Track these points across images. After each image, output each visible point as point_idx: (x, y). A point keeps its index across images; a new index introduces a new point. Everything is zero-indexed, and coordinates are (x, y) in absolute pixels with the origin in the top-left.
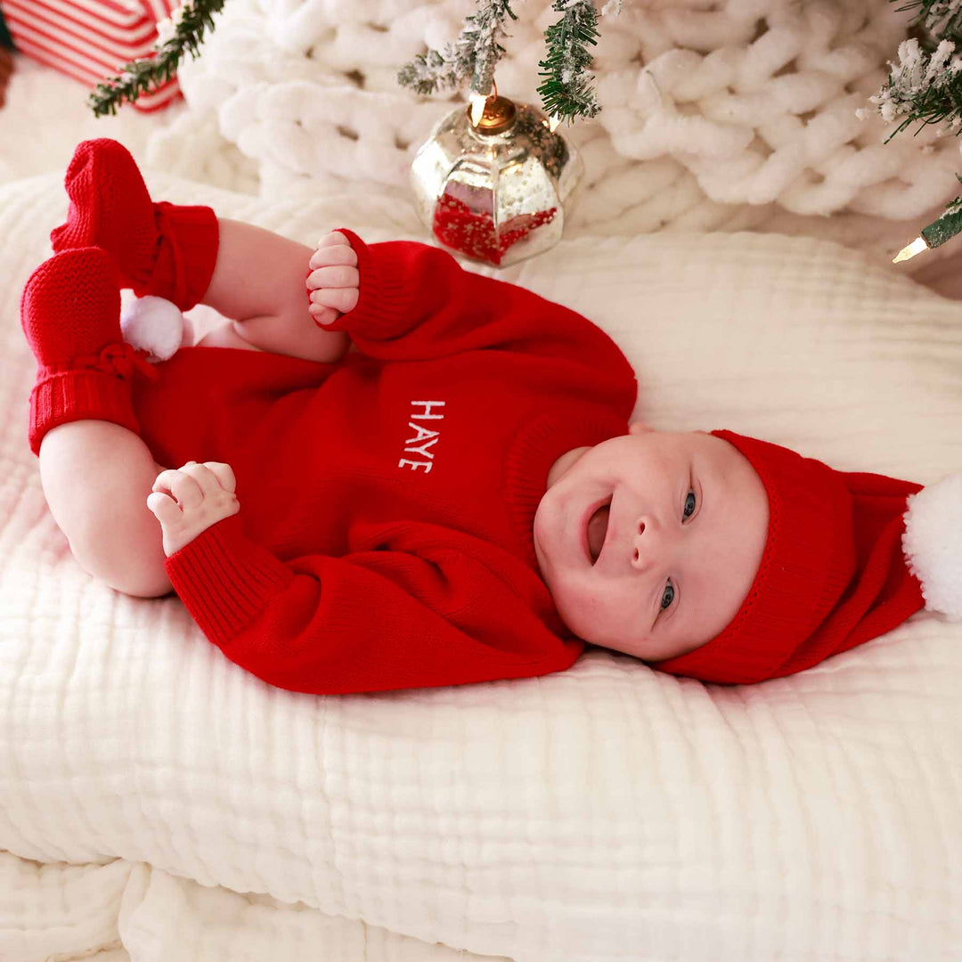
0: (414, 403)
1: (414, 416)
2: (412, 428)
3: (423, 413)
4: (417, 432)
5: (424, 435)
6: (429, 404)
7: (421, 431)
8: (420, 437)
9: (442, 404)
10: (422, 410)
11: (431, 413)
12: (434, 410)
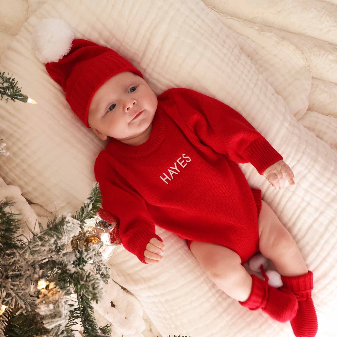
0: (167, 183)
1: (170, 180)
2: (173, 177)
3: (167, 179)
4: (172, 175)
5: (171, 172)
6: (164, 180)
7: (171, 174)
8: (174, 172)
9: (161, 177)
10: (167, 180)
11: (165, 177)
12: (164, 177)
